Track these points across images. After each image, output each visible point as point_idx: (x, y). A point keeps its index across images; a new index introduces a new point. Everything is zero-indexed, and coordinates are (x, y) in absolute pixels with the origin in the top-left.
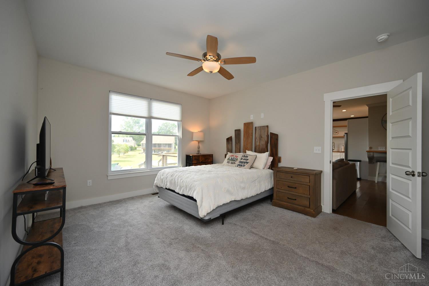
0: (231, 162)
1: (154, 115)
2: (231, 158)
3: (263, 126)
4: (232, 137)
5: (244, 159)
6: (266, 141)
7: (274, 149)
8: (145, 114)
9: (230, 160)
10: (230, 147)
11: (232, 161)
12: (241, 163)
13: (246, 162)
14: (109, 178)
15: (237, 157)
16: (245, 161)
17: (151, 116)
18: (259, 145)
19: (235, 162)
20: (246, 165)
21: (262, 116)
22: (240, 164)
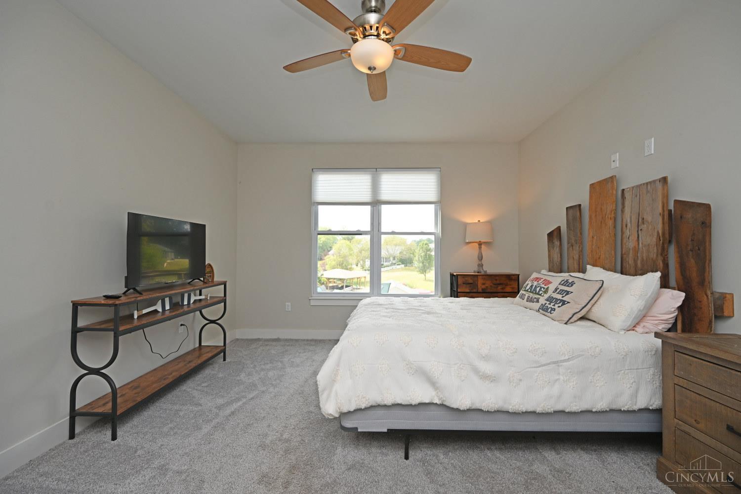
0: (527, 295)
1: (384, 197)
2: (532, 286)
3: (647, 184)
4: (560, 230)
5: (562, 292)
6: (660, 232)
7: (692, 263)
8: (367, 198)
9: (527, 291)
10: (556, 257)
11: (531, 295)
12: (548, 302)
13: (561, 301)
14: (313, 303)
15: (550, 283)
16: (559, 297)
17: (378, 200)
18: (636, 250)
19: (537, 296)
20: (557, 309)
21: (651, 146)
22: (546, 304)
